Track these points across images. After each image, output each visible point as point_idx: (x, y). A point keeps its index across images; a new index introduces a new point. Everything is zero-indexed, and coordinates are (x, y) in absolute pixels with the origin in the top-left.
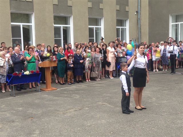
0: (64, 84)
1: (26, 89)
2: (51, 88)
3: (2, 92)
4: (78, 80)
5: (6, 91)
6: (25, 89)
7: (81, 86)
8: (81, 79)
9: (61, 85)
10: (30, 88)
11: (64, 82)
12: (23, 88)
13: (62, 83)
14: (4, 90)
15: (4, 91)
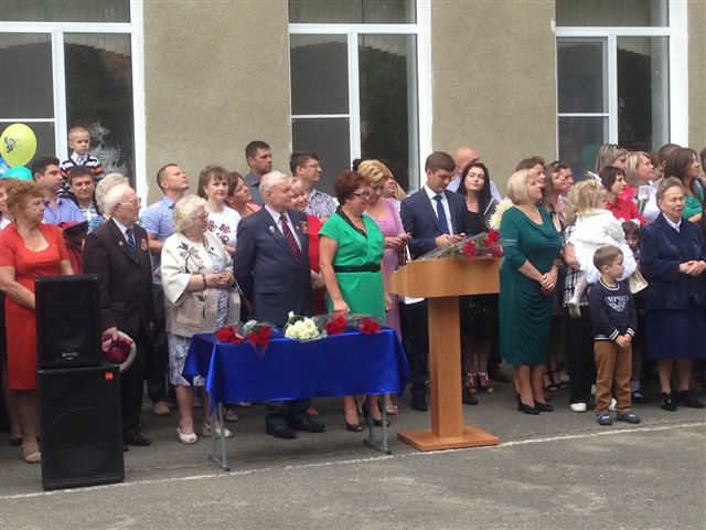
0: (539, 408)
1: (321, 431)
2: (465, 433)
3: (180, 441)
4: (667, 389)
5: (199, 434)
6: (318, 429)
7: (666, 433)
8: (686, 387)
9: (522, 415)
10: (350, 428)
11: (541, 400)
12: (305, 422)
13: (528, 400)
14: (189, 427)
15: (188, 436)
